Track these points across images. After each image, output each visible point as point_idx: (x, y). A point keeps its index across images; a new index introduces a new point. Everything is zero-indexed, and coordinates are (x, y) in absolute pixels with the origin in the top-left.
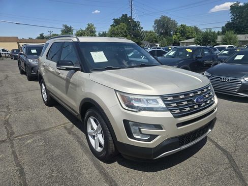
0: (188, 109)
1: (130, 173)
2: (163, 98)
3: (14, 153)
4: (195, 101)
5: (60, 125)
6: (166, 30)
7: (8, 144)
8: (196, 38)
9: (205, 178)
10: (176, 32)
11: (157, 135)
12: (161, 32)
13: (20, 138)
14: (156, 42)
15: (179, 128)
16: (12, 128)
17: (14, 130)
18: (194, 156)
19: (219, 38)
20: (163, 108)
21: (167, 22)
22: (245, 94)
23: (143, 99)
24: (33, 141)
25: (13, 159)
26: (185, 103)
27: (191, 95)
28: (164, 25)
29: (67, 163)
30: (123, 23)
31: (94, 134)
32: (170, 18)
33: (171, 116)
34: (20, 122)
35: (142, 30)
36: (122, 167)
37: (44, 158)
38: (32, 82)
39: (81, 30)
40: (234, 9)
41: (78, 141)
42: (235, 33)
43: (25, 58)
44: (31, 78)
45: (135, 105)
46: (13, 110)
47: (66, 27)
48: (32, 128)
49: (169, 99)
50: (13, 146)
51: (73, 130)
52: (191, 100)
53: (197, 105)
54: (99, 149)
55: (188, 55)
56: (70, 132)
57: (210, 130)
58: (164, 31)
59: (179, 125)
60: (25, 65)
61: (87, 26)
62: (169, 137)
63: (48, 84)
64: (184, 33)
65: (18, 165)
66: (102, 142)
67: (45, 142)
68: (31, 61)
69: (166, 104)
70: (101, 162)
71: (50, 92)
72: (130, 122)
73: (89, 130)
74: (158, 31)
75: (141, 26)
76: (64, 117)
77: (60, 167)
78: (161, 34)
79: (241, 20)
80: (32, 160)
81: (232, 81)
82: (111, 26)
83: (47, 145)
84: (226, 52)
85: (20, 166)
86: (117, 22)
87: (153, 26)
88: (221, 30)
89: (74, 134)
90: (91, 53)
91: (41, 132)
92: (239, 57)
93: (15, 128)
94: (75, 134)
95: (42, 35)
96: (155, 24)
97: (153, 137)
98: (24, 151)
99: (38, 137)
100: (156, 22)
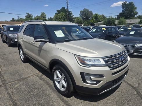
0: (117, 65)
1: (82, 103)
2: (104, 58)
3: (8, 93)
4: (120, 59)
5: (34, 75)
6: (87, 17)
7: (3, 88)
8: (104, 21)
9: (126, 103)
10: (92, 18)
11: (101, 81)
12: (84, 18)
13: (10, 83)
14: (81, 23)
15: (113, 76)
16: (4, 77)
17: (6, 79)
18: (117, 90)
19: (117, 21)
20: (104, 65)
21: (87, 12)
22: (138, 53)
23: (92, 60)
24: (19, 86)
25: (8, 98)
26: (115, 61)
27: (118, 56)
28: (85, 14)
29: (43, 98)
30: (63, 12)
31: (59, 80)
32: (89, 10)
33: (109, 69)
34: (8, 73)
35: (73, 17)
36: (77, 100)
37: (28, 96)
38: (11, 48)
39: (38, 16)
40: (124, 5)
41: (47, 84)
42: (125, 19)
43: (6, 33)
44: (11, 45)
45: (87, 63)
46: (2, 66)
47: (28, 14)
48: (17, 77)
49: (107, 59)
50: (7, 89)
51: (43, 78)
52: (118, 59)
53: (121, 62)
54: (62, 89)
55: (103, 32)
56: (41, 79)
57: (126, 76)
58: (86, 17)
59: (113, 74)
60: (7, 37)
61: (41, 14)
62: (108, 81)
63: (25, 50)
64: (97, 18)
65: (13, 101)
66: (65, 85)
67: (27, 86)
68: (10, 35)
69: (105, 62)
70: (64, 97)
71: (26, 54)
72: (84, 74)
73: (55, 78)
74: (82, 17)
75: (73, 14)
76: (35, 69)
77: (39, 101)
78: (84, 19)
79: (128, 12)
80: (21, 98)
81: (130, 46)
82: (55, 14)
83: (28, 88)
84: (122, 30)
85: (14, 102)
86: (59, 11)
87: (80, 14)
88: (116, 17)
89: (43, 80)
90: (54, 31)
91: (23, 79)
92: (132, 33)
93: (6, 77)
94: (45, 80)
95: (13, 19)
96: (80, 13)
97: (98, 82)
98: (15, 92)
99: (22, 83)
100: (81, 12)
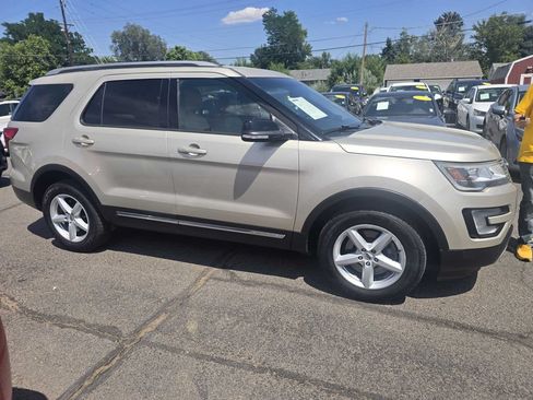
5: (199, 279)
11: (505, 223)
21: (142, 39)
24: (202, 322)
31: (358, 260)
35: (92, 55)
42: (285, 67)
72: (472, 212)
74: (125, 59)
75: (87, 45)
86: (15, 31)
87: (111, 47)
96: (114, 42)
97: (500, 226)
99: (193, 313)
100: (116, 37)
